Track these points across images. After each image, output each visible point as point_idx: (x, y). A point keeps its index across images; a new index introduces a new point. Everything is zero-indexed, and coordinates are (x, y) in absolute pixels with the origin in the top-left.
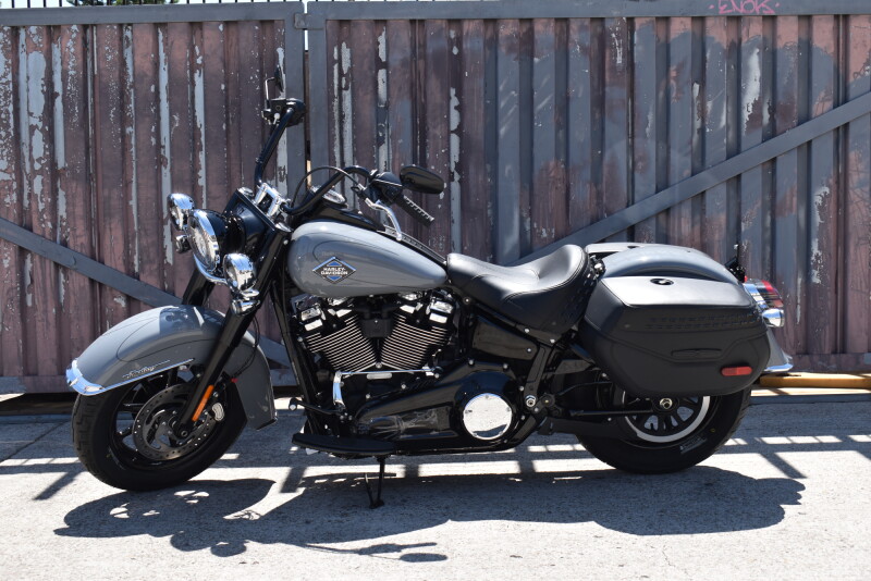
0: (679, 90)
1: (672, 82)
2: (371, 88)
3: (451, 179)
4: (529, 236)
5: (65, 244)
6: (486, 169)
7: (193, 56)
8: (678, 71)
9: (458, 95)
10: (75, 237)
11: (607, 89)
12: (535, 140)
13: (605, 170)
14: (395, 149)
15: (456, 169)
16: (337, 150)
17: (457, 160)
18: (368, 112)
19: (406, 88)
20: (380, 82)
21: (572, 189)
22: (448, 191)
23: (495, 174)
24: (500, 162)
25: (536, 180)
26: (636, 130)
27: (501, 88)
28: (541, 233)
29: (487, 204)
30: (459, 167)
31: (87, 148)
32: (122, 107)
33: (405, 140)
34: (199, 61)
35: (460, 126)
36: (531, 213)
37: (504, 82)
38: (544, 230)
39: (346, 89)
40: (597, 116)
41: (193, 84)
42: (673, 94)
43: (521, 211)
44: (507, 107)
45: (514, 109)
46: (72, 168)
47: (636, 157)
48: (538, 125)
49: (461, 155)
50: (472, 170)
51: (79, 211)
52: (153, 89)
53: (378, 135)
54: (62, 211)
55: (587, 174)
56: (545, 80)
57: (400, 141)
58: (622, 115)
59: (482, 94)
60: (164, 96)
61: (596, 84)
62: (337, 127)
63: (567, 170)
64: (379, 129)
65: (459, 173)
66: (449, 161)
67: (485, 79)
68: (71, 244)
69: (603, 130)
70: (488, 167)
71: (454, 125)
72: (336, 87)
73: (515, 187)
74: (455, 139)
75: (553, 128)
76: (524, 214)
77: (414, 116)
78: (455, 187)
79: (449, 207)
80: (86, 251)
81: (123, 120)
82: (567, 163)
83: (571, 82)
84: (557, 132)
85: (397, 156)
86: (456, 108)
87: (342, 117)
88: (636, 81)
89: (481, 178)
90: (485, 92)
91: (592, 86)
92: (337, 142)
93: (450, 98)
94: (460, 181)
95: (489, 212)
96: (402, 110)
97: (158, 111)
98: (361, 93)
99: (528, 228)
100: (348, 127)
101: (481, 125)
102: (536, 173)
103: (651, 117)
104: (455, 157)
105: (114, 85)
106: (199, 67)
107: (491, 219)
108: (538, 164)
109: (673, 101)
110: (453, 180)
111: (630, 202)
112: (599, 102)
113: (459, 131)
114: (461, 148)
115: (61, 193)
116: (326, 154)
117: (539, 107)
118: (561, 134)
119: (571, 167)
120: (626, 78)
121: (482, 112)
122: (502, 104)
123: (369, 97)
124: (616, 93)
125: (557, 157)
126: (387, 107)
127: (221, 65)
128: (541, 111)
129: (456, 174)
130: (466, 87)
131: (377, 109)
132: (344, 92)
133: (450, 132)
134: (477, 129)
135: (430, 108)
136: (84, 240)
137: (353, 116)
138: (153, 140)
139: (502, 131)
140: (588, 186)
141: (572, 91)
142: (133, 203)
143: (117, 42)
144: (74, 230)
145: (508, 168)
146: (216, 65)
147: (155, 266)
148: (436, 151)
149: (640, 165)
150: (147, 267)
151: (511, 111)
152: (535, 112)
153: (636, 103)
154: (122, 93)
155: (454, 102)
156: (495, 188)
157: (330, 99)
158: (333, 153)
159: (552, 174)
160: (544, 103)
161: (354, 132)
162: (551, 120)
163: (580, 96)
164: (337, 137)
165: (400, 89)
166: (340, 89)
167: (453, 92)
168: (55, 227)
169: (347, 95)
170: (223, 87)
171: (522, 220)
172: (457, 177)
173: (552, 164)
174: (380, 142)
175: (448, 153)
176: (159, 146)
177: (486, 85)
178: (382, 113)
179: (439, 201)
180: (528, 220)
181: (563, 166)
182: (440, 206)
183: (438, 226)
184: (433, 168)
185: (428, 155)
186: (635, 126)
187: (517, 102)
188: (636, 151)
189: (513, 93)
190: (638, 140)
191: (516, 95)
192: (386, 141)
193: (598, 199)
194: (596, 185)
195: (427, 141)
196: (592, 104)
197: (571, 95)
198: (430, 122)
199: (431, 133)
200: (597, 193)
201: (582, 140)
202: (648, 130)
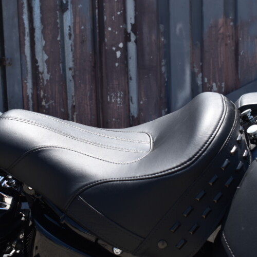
3: (127, 39)
6: (158, 29)
14: (75, 14)
15: (132, 30)
16: (25, 17)
17: (133, 21)
21: (241, 45)
22: (125, 50)
23: (167, 34)
24: (172, 22)
25: (206, 37)
28: (211, 87)
29: (161, 62)
30: (134, 27)
33: (85, 4)
36: (202, 69)
38: (214, 85)
43: (192, 68)
49: (136, 17)
50: (145, 30)
53: (62, 3)
57: (80, 6)
63: (235, 27)
65: (135, 34)
70: (162, 27)
73: (186, 45)
74: (130, 3)
76: (196, 70)
78: (132, 47)
79: (127, 66)
82: (235, 20)
85: (78, 20)
89: (154, 37)
92: (25, 10)
94: (136, 41)
95: (163, 69)
99: (200, 82)
102: (206, 30)
104: (131, 19)
107: (165, 76)
108: (208, 21)
110: (130, 40)
114: (135, 10)
116: (16, 20)
119: (239, 23)
125: (226, 15)
129: (132, 34)
145: (179, 26)
148: (112, 14)
156: (168, 45)
158: (23, 20)
159: (221, 31)
171: (193, 76)
172: (133, 37)
173: (221, 21)
174: (63, 8)
175: (124, 15)
179: (116, 60)
180: (200, 75)
181: (232, 24)
182: (117, 64)
183: (116, 82)
184: (110, 29)
185: (105, 18)
192: (69, 7)
195: (104, 4)
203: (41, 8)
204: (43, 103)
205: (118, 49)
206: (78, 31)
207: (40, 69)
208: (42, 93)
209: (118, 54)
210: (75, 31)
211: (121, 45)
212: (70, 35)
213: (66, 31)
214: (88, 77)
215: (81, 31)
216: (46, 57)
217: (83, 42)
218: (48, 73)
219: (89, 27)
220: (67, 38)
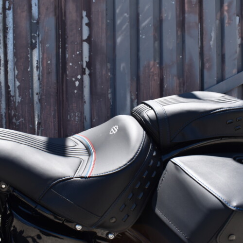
0: (230, 19)
1: (226, 13)
2: (26, 8)
3: (83, 73)
6: (107, 67)
8: (229, 6)
9: (89, 16)
11: (186, 15)
12: (141, 47)
13: (186, 68)
14: (43, 51)
15: (86, 66)
17: (87, 60)
18: (24, 24)
19: (52, 8)
20: (33, 5)
21: (165, 81)
22: (82, 81)
23: (113, 70)
24: (117, 62)
25: (141, 74)
26: (204, 43)
27: (117, 11)
29: (108, 91)
30: (89, 65)
33: (51, 45)
35: (90, 37)
37: (120, 7)
39: (9, 9)
40: (179, 33)
42: (226, 21)
43: (131, 95)
44: (122, 24)
45: (126, 25)
47: (205, 60)
48: (142, 37)
49: (90, 57)
50: (98, 66)
53: (32, 42)
55: (174, 70)
56: (147, 7)
57: (47, 45)
58: (196, 32)
59: (105, 14)
61: (178, 12)
63: (161, 68)
64: (32, 37)
65: (89, 69)
66: (82, 60)
67: (106, 5)
69: (183, 42)
70: (109, 65)
71: (85, 37)
73: (128, 79)
74: (86, 46)
75: (152, 39)
76: (133, 97)
77: (57, 29)
78: (86, 79)
79: (82, 92)
82: (161, 63)
83: (163, 10)
84: (154, 42)
85: (45, 56)
86: (87, 24)
87: (6, 28)
88: (204, 11)
89: (104, 72)
90: (107, 15)
91: (176, 14)
93: (82, 18)
94: (90, 75)
95: (110, 96)
96: (49, 24)
98: (19, 11)
100: (10, 36)
101: (104, 35)
102: (142, 69)
103: (213, 34)
104: (86, 58)
107: (111, 101)
108: (143, 63)
109: (226, 25)
110: (85, 74)
112: (182, 24)
113: (89, 40)
114: (90, 51)
117: (143, 24)
118: (157, 44)
119: (164, 65)
120: (197, 9)
121: (104, 26)
122: (118, 22)
123: (25, 14)
124: (192, 18)
125: (155, 60)
126: (38, 23)
128: (144, 28)
129: (87, 70)
130: (93, 9)
131: (31, 23)
132: (8, 12)
133: (82, 41)
134: (102, 39)
135: (68, 23)
137: (14, 27)
139: (119, 40)
140: (175, 78)
141: (164, 15)
145: (123, 65)
148: (73, 52)
149: (207, 65)
151: (124, 27)
152: (141, 28)
153: (204, 25)
155: (85, 20)
159: (152, 70)
160: (146, 22)
161: (15, 38)
162: (151, 33)
163: (169, 18)
165: (47, 9)
166: (5, 9)
167: (84, 13)
169: (10, 14)
171: (132, 101)
172: (87, 72)
173: (152, 63)
174: (33, 47)
175: (81, 54)
177: (107, 10)
178: (34, 26)
179: (75, 88)
181: (158, 65)
182: (76, 91)
183: (74, 105)
184: (71, 64)
185: (67, 56)
186: (204, 39)
187: (128, 21)
188: (205, 56)
189: (126, 14)
190: (205, 49)
191: (128, 16)
192: (37, 46)
193: (180, 86)
194: (179, 78)
195: (67, 45)
196: (177, 26)
197: (164, 18)
198: (69, 33)
199: (70, 40)
200: (180, 83)
201: (171, 48)
202: (212, 43)
203: (15, 45)
204: (14, 120)
205: (77, 79)
206: (45, 65)
207: (12, 93)
208: (13, 113)
209: (77, 83)
210: (42, 64)
211: (79, 77)
212: (38, 68)
213: (35, 64)
214: (52, 100)
215: (48, 64)
216: (18, 84)
217: (49, 73)
218: (19, 96)
219: (54, 61)
220: (35, 70)
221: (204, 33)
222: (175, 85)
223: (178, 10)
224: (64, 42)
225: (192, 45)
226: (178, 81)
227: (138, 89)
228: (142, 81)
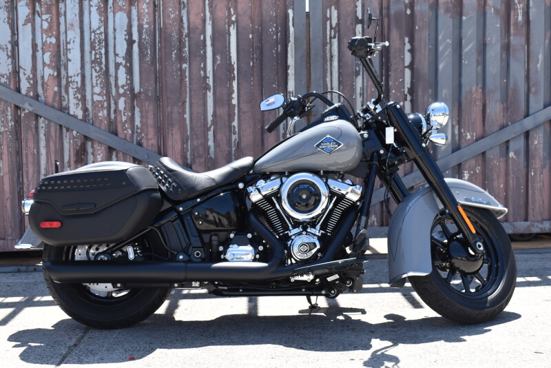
3: (405, 99)
4: (457, 138)
5: (140, 144)
6: (429, 93)
7: (230, 15)
9: (412, 42)
10: (148, 140)
11: (512, 38)
12: (463, 73)
13: (510, 93)
14: (368, 79)
15: (408, 92)
16: (328, 80)
17: (409, 86)
20: (358, 33)
21: (487, 106)
23: (435, 96)
24: (439, 88)
25: (463, 100)
26: (531, 66)
27: (440, 37)
28: (466, 136)
30: (411, 91)
31: (156, 78)
32: (180, 50)
34: (233, 18)
35: (412, 63)
36: (459, 123)
37: (443, 33)
38: (468, 134)
39: (335, 37)
40: (504, 56)
41: (230, 35)
43: (452, 121)
44: (444, 50)
45: (449, 52)
46: (146, 92)
47: (531, 84)
48: (465, 62)
49: (412, 83)
50: (420, 93)
51: (150, 121)
52: (202, 38)
53: (356, 69)
54: (138, 122)
55: (498, 96)
56: (470, 32)
58: (522, 55)
59: (427, 41)
60: (209, 42)
61: (503, 34)
62: (329, 63)
63: (484, 93)
64: (356, 65)
65: (411, 95)
66: (404, 88)
67: (429, 31)
68: (145, 145)
69: (508, 66)
70: (431, 91)
71: (407, 63)
72: (328, 37)
74: (408, 73)
75: (475, 64)
76: (454, 123)
77: (381, 57)
78: (407, 105)
80: (156, 149)
81: (181, 59)
82: (484, 88)
83: (487, 33)
84: (477, 67)
85: (369, 84)
86: (409, 51)
87: (332, 57)
88: (531, 32)
89: (426, 99)
90: (429, 40)
91: (501, 36)
92: (329, 74)
93: (405, 44)
94: (412, 101)
97: (205, 53)
98: (345, 41)
99: (457, 132)
100: (335, 63)
101: (427, 62)
102: (464, 95)
103: (541, 57)
104: (408, 84)
105: (175, 35)
106: (233, 22)
108: (465, 89)
111: (527, 115)
112: (507, 48)
113: (411, 66)
114: (412, 78)
115: (137, 110)
116: (321, 82)
117: (466, 50)
118: (480, 68)
119: (486, 91)
120: (524, 31)
121: (427, 53)
122: (441, 48)
124: (517, 41)
125: (477, 85)
127: (249, 21)
128: (466, 53)
129: (408, 96)
130: (417, 36)
132: (333, 40)
133: (405, 67)
134: (424, 65)
135: (392, 51)
136: (154, 142)
137: (339, 56)
138: (202, 73)
139: (441, 66)
140: (498, 103)
141: (488, 39)
142: (187, 116)
143: (177, 5)
144: (147, 135)
145: (445, 91)
146: (245, 21)
147: (203, 160)
148: (396, 80)
149: (533, 89)
150: (197, 160)
151: (447, 53)
152: (463, 53)
153: (531, 48)
154: (180, 40)
155: (408, 46)
157: (325, 44)
158: (326, 81)
159: (474, 96)
160: (469, 47)
161: (340, 67)
162: (474, 58)
163: (493, 42)
164: (329, 70)
166: (331, 38)
167: (407, 40)
168: (133, 132)
169: (335, 42)
170: (251, 36)
171: (453, 127)
172: (409, 98)
173: (474, 89)
174: (357, 74)
175: (403, 81)
176: (206, 77)
177: (429, 35)
180: (457, 127)
181: (480, 90)
184: (394, 91)
185: (391, 83)
186: (530, 62)
187: (451, 46)
188: (531, 80)
189: (448, 40)
190: (532, 72)
191: (450, 42)
192: (361, 73)
193: (503, 112)
194: (503, 103)
195: (390, 73)
196: (502, 48)
197: (487, 42)
198: (393, 61)
199: (393, 67)
200: (504, 109)
201: (494, 73)
202: (539, 66)
203: (340, 74)
206: (369, 92)
210: (367, 92)
212: (360, 94)
213: (358, 91)
215: (372, 92)
220: (358, 96)
221: (531, 55)
222: (498, 110)
223: (503, 31)
224: (388, 70)
225: (518, 70)
226: (501, 106)
227: (460, 115)
228: (463, 108)
